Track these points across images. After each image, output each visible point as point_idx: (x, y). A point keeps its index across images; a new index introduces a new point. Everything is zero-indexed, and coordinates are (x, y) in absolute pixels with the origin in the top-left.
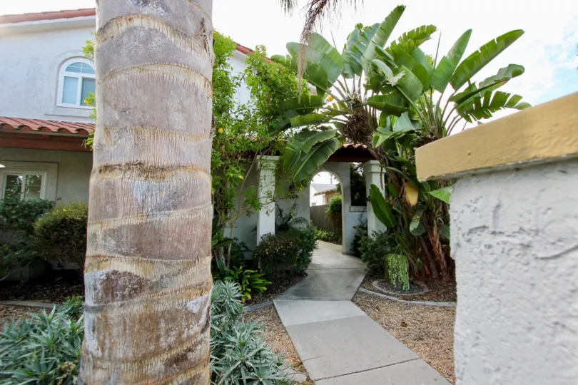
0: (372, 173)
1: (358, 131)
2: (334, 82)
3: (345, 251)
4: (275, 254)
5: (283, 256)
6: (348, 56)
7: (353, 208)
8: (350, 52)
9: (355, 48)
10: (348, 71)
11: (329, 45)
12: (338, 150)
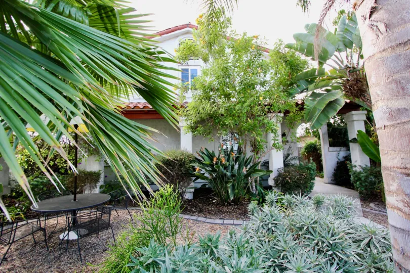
0: (353, 121)
1: (359, 89)
2: (332, 56)
3: (327, 181)
4: (295, 181)
5: (301, 183)
6: (340, 36)
7: (331, 149)
8: (342, 33)
9: (346, 29)
10: (342, 47)
11: (326, 31)
12: (344, 105)
